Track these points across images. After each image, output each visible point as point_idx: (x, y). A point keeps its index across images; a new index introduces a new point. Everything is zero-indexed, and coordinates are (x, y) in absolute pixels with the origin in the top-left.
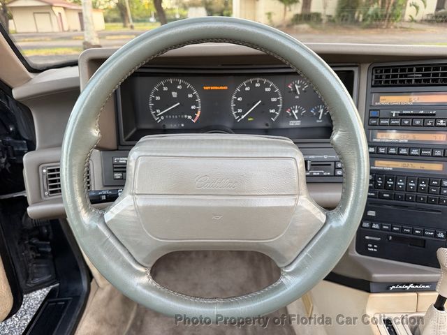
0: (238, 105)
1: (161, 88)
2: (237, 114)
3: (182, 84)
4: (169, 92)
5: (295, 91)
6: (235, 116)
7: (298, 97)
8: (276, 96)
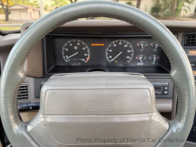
0: (110, 54)
1: (68, 44)
2: (109, 59)
3: (80, 42)
4: (73, 47)
5: (141, 47)
6: (108, 59)
7: (142, 50)
8: (130, 49)
